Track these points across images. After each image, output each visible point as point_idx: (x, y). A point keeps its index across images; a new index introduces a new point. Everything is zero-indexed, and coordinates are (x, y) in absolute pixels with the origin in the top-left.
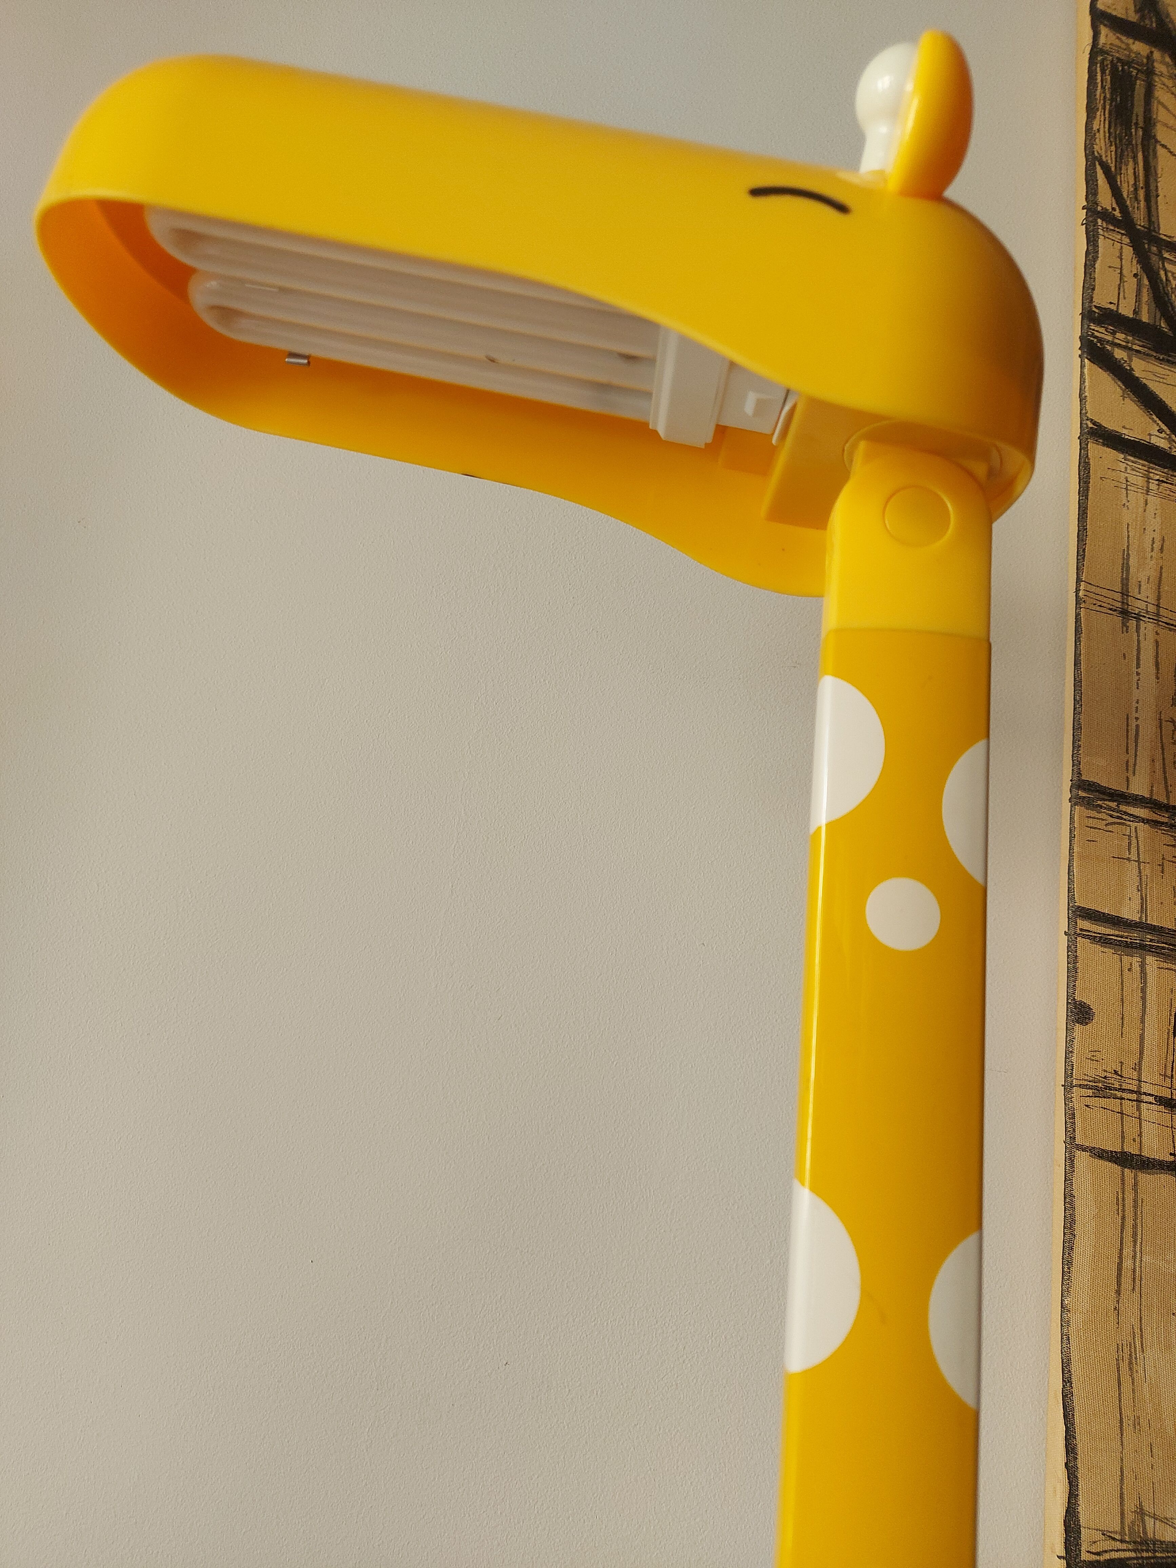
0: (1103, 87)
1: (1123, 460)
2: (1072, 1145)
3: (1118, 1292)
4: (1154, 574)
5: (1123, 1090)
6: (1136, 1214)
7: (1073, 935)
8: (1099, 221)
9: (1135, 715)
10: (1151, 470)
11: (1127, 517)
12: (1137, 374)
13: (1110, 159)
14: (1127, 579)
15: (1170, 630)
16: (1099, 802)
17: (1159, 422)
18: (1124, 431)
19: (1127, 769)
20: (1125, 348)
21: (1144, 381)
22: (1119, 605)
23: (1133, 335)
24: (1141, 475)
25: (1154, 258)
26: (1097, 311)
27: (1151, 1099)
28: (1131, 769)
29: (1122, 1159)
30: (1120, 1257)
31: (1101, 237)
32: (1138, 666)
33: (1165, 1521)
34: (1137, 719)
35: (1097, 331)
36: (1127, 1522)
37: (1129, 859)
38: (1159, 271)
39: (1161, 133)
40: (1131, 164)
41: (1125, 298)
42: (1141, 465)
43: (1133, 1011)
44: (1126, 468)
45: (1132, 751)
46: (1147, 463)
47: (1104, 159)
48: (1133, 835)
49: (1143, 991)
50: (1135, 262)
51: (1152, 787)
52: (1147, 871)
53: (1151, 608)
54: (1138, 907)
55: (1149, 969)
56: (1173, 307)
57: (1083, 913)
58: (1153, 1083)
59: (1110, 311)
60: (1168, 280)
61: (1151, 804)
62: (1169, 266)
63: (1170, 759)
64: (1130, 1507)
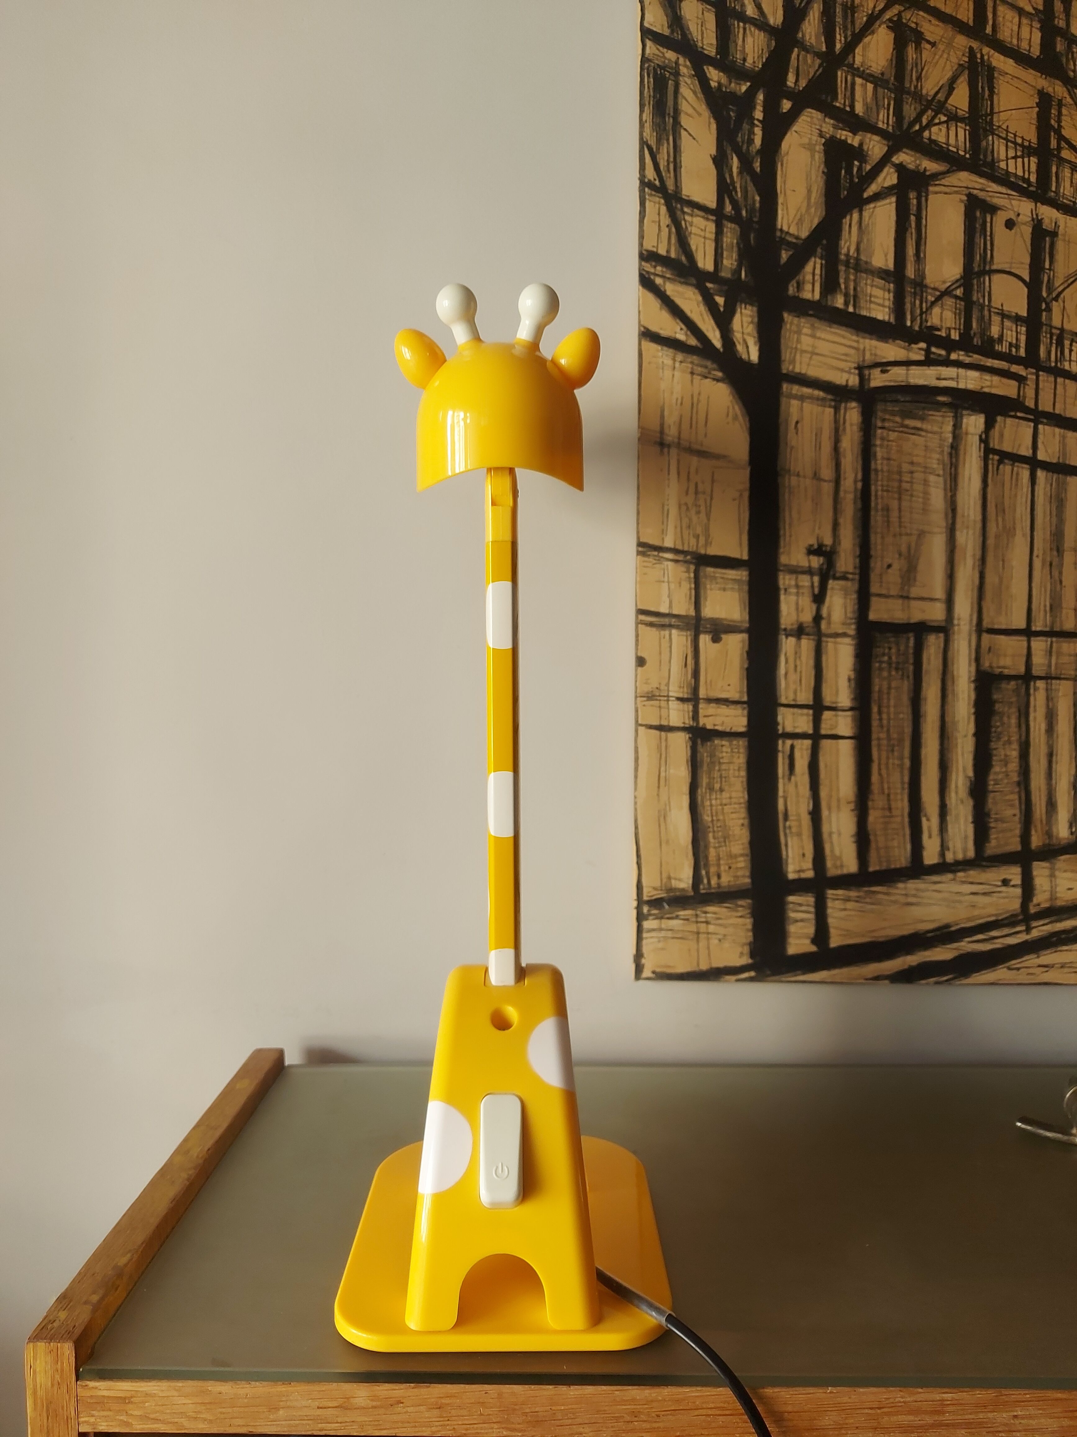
0: (648, 87)
1: (661, 350)
2: (638, 724)
3: (659, 787)
4: (677, 419)
5: (660, 696)
6: (666, 752)
7: (638, 623)
8: (647, 189)
9: (667, 503)
10: (676, 355)
11: (663, 385)
12: (668, 293)
13: (653, 143)
14: (663, 423)
15: (686, 452)
16: (649, 553)
17: (681, 324)
18: (662, 331)
19: (663, 533)
20: (662, 277)
21: (672, 298)
22: (659, 440)
23: (666, 267)
24: (670, 358)
25: (679, 213)
26: (645, 252)
27: (674, 699)
28: (665, 532)
29: (661, 728)
30: (659, 773)
31: (648, 201)
32: (669, 475)
33: (680, 880)
34: (668, 505)
35: (645, 267)
36: (663, 882)
38: (681, 222)
39: (684, 121)
40: (666, 145)
41: (661, 242)
42: (670, 352)
43: (665, 657)
44: (662, 355)
45: (665, 523)
46: (674, 351)
47: (649, 142)
48: (666, 568)
49: (671, 647)
50: (667, 216)
51: (675, 541)
52: (672, 586)
53: (676, 440)
54: (668, 606)
55: (673, 636)
56: (689, 245)
57: (641, 612)
58: (675, 691)
59: (653, 252)
60: (686, 227)
61: (675, 551)
62: (687, 218)
63: (684, 526)
64: (664, 876)
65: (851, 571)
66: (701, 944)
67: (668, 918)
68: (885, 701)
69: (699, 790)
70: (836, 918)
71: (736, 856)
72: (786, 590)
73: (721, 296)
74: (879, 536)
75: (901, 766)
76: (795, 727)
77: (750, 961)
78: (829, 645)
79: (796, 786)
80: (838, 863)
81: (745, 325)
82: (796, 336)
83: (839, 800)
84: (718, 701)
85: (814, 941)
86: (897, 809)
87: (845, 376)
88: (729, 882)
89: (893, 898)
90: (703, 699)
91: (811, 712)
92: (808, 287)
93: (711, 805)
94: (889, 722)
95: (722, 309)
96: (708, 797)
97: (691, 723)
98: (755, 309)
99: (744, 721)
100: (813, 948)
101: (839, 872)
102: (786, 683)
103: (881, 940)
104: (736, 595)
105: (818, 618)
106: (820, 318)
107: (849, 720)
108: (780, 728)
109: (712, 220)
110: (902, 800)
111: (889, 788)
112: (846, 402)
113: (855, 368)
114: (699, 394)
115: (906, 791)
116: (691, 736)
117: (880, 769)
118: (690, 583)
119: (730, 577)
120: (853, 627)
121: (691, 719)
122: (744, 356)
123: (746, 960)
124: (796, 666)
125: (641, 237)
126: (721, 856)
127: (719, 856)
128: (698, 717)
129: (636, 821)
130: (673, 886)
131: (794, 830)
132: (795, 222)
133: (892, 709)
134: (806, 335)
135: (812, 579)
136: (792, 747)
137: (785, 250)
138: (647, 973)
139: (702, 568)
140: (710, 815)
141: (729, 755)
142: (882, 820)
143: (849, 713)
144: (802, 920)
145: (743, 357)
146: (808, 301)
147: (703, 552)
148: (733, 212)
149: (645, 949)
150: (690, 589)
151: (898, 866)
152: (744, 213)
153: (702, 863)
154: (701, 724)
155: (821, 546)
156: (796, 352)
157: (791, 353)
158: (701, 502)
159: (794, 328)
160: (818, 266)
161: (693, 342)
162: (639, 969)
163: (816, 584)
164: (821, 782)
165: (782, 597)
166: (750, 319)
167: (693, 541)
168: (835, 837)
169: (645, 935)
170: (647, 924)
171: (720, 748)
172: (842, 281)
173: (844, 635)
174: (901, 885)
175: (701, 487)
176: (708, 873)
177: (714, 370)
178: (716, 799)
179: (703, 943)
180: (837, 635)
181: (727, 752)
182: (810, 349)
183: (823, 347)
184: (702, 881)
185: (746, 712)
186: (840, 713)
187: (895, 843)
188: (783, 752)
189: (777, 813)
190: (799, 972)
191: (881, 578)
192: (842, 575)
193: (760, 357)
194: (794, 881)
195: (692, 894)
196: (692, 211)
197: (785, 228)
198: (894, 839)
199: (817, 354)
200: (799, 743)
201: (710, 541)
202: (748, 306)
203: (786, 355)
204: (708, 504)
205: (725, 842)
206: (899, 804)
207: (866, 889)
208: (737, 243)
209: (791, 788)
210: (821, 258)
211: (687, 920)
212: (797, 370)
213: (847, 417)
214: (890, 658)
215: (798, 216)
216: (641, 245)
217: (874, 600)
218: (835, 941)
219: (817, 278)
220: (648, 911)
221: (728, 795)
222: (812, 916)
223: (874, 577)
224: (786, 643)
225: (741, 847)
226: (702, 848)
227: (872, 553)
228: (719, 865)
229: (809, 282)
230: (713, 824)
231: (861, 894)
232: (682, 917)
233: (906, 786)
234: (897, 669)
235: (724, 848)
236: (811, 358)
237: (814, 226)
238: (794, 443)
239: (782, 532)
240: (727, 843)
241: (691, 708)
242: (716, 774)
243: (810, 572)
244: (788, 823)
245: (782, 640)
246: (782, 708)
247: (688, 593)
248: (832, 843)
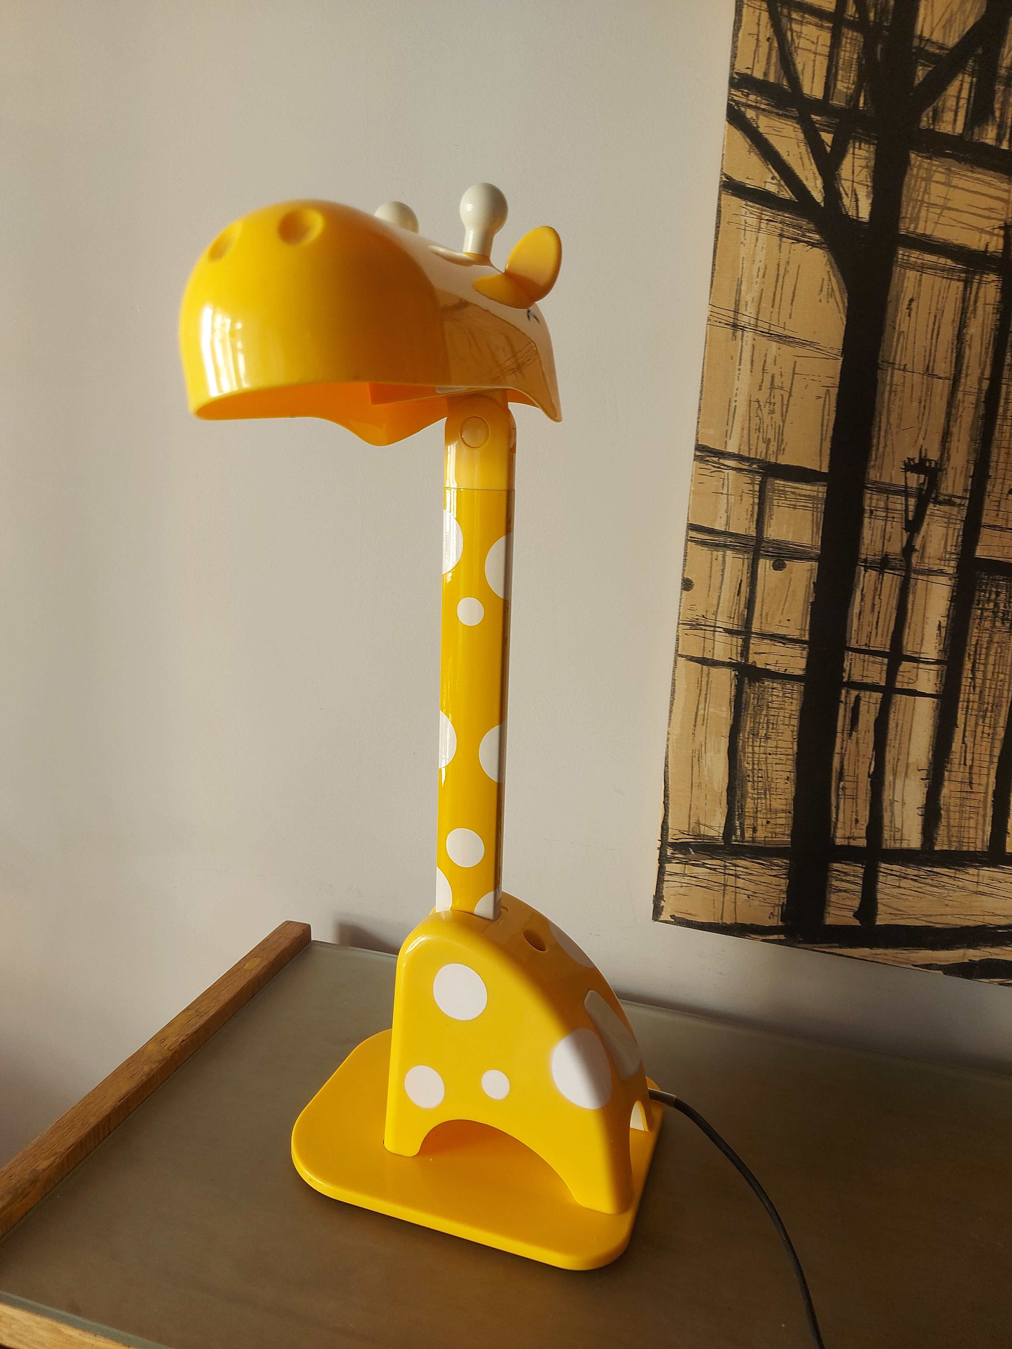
1: (745, 206)
2: (678, 655)
3: (695, 726)
4: (757, 295)
5: (706, 625)
6: (707, 688)
7: (689, 540)
9: (735, 399)
10: (764, 213)
11: (743, 252)
12: (761, 130)
14: (739, 301)
15: (764, 336)
16: (708, 458)
17: (773, 171)
18: (748, 181)
19: (726, 436)
20: (755, 108)
21: (765, 136)
22: (732, 320)
23: (761, 96)
24: (755, 217)
25: (784, 20)
26: (737, 77)
27: (721, 630)
28: (728, 435)
29: (703, 661)
30: (697, 709)
31: (745, 6)
32: (740, 365)
33: (710, 827)
34: (736, 401)
35: (735, 95)
36: (691, 827)
37: (722, 493)
38: (786, 32)
41: (758, 62)
42: (755, 208)
43: (716, 581)
44: (746, 212)
45: (730, 423)
46: (761, 207)
48: (726, 478)
49: (723, 571)
50: (769, 26)
51: (740, 446)
52: (732, 500)
53: (753, 321)
54: (725, 522)
55: (727, 558)
56: (794, 65)
57: (692, 527)
58: (723, 621)
59: (747, 75)
60: (792, 40)
61: (739, 457)
62: (795, 27)
63: (753, 427)
64: (693, 820)
65: (960, 494)
66: (727, 898)
67: (693, 865)
68: (983, 657)
69: (741, 735)
70: (888, 894)
71: (776, 812)
72: (871, 512)
73: (828, 132)
74: (1003, 451)
75: (993, 736)
76: (863, 676)
77: (780, 924)
78: (920, 583)
79: (857, 742)
80: (898, 836)
81: (857, 170)
82: (923, 184)
83: (907, 766)
84: (774, 637)
85: (856, 915)
86: (979, 784)
87: (985, 238)
88: (765, 837)
89: (960, 884)
90: (756, 633)
91: (886, 660)
92: (949, 116)
93: (753, 753)
94: (984, 683)
95: (828, 149)
96: (751, 744)
97: (739, 659)
98: (872, 148)
99: (803, 663)
100: (857, 923)
101: (898, 845)
102: (859, 625)
103: (938, 926)
104: (809, 515)
105: (908, 550)
106: (959, 160)
107: (933, 675)
108: (845, 675)
109: (828, 27)
110: (988, 775)
111: (973, 760)
112: (982, 273)
113: (1000, 228)
114: (788, 263)
115: (995, 766)
116: (737, 674)
117: (964, 736)
118: (753, 498)
119: (804, 492)
120: (953, 563)
121: (739, 655)
122: (852, 213)
123: (775, 922)
124: (874, 605)
125: (734, 56)
126: (759, 809)
127: (757, 808)
128: (748, 653)
129: (666, 758)
130: (702, 833)
131: (848, 792)
132: (940, 26)
133: (990, 668)
134: (937, 182)
135: (906, 501)
136: (858, 699)
137: (923, 65)
138: (665, 916)
139: (770, 479)
140: (751, 763)
141: (780, 699)
142: (958, 795)
143: (934, 667)
144: (845, 891)
145: (850, 214)
146: (947, 135)
147: (773, 460)
148: (857, 16)
149: (665, 892)
150: (753, 504)
151: (972, 849)
152: (872, 15)
153: (737, 813)
154: (750, 661)
155: (923, 460)
156: (921, 206)
157: (914, 208)
158: (777, 400)
159: (923, 173)
160: (966, 86)
161: (786, 194)
162: (657, 912)
163: (911, 508)
164: (889, 742)
165: (866, 521)
166: (863, 163)
167: (762, 447)
168: (897, 806)
169: (666, 878)
170: (669, 867)
171: (770, 690)
172: (997, 106)
173: (941, 573)
174: (972, 871)
175: (777, 383)
176: (742, 824)
177: (810, 231)
178: (760, 746)
179: (729, 897)
180: (930, 572)
181: (778, 696)
182: (940, 202)
183: (959, 199)
184: (735, 833)
185: (805, 653)
186: (921, 665)
187: (972, 823)
188: (846, 703)
189: (831, 772)
190: (837, 945)
191: (999, 506)
192: (947, 498)
193: (872, 214)
194: (841, 847)
195: (723, 844)
196: (803, 17)
197: (926, 34)
198: (970, 818)
199: (950, 209)
200: (866, 695)
201: (783, 447)
202: (863, 145)
203: (907, 210)
204: (785, 402)
205: (765, 794)
206: (984, 780)
207: (929, 869)
208: (858, 58)
209: (851, 745)
210: (972, 75)
211: (715, 869)
212: (920, 231)
213: (981, 294)
214: (996, 605)
215: (947, 16)
216: (732, 66)
217: (985, 532)
218: (881, 920)
219: (963, 102)
220: (672, 854)
221: (774, 744)
222: (859, 888)
223: (988, 504)
224: (864, 577)
225: (784, 802)
226: (738, 798)
227: (991, 473)
228: (755, 818)
229: (951, 111)
230: (753, 773)
231: (922, 873)
232: (709, 866)
233: (996, 760)
234: (1003, 620)
235: (763, 801)
236: (940, 215)
237: (967, 29)
238: (904, 328)
239: (875, 441)
240: (768, 796)
241: (740, 642)
242: (763, 720)
243: (905, 492)
244: (842, 783)
245: (860, 573)
246: (850, 653)
247: (750, 509)
248: (892, 812)
